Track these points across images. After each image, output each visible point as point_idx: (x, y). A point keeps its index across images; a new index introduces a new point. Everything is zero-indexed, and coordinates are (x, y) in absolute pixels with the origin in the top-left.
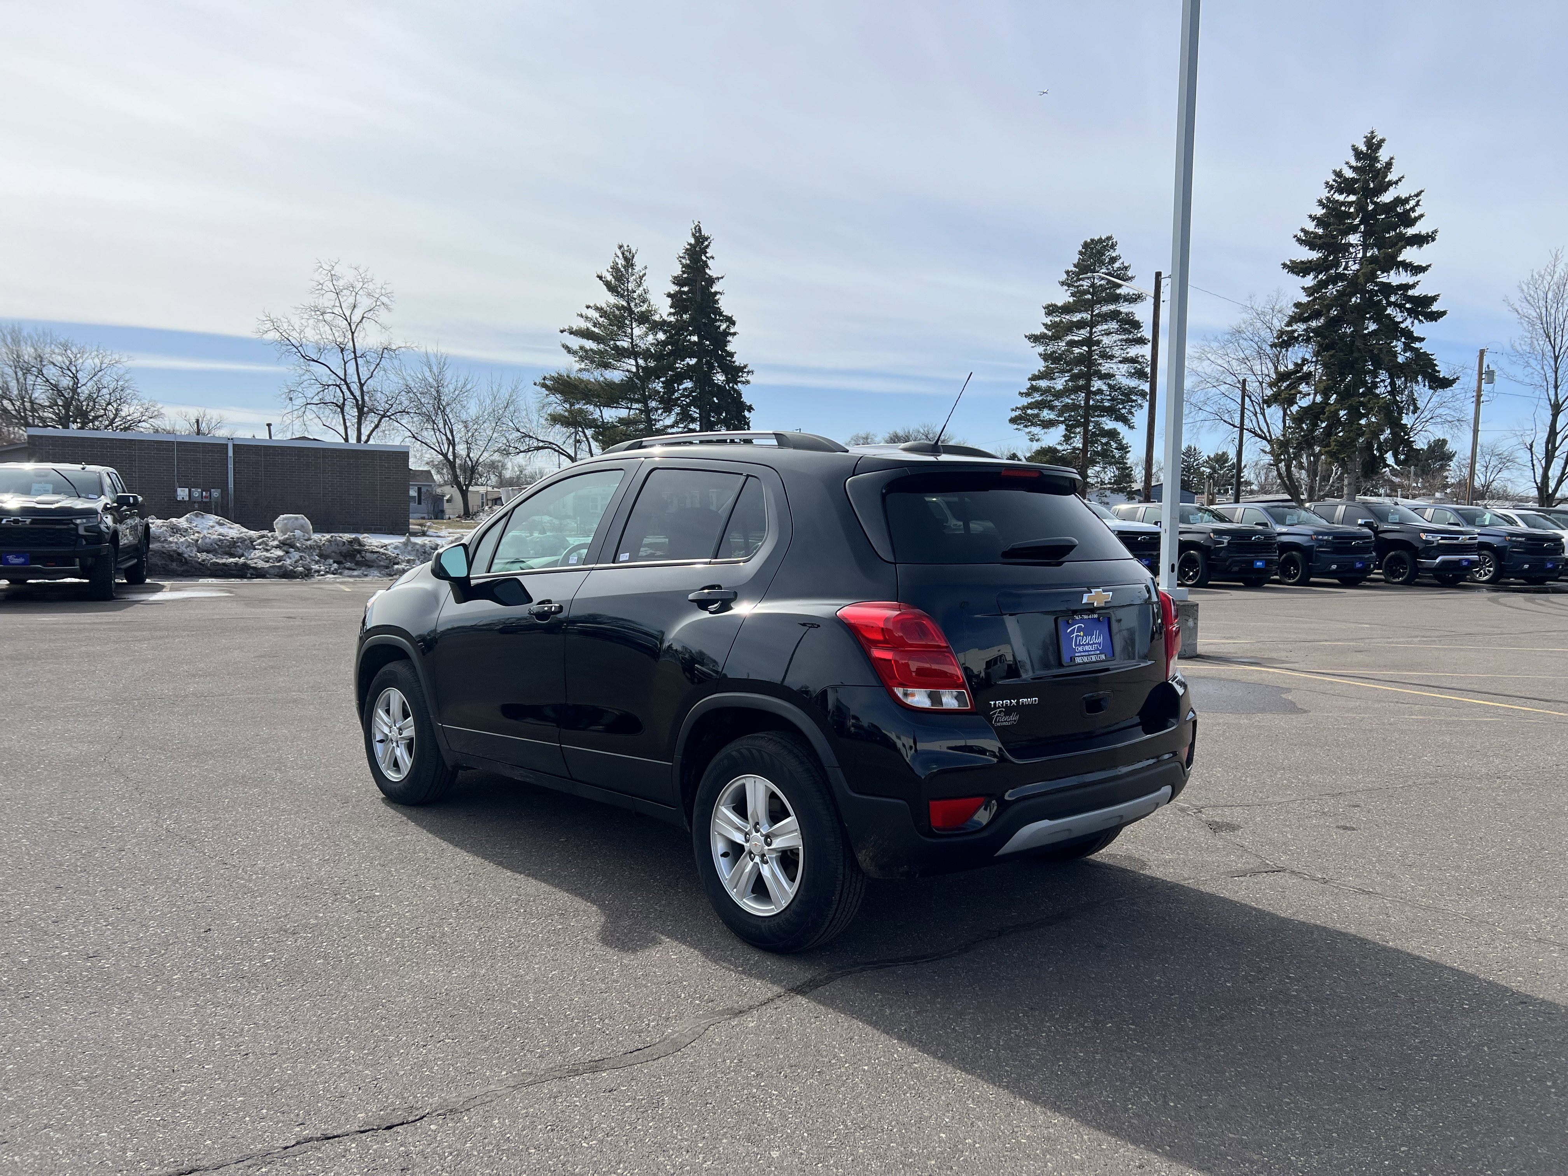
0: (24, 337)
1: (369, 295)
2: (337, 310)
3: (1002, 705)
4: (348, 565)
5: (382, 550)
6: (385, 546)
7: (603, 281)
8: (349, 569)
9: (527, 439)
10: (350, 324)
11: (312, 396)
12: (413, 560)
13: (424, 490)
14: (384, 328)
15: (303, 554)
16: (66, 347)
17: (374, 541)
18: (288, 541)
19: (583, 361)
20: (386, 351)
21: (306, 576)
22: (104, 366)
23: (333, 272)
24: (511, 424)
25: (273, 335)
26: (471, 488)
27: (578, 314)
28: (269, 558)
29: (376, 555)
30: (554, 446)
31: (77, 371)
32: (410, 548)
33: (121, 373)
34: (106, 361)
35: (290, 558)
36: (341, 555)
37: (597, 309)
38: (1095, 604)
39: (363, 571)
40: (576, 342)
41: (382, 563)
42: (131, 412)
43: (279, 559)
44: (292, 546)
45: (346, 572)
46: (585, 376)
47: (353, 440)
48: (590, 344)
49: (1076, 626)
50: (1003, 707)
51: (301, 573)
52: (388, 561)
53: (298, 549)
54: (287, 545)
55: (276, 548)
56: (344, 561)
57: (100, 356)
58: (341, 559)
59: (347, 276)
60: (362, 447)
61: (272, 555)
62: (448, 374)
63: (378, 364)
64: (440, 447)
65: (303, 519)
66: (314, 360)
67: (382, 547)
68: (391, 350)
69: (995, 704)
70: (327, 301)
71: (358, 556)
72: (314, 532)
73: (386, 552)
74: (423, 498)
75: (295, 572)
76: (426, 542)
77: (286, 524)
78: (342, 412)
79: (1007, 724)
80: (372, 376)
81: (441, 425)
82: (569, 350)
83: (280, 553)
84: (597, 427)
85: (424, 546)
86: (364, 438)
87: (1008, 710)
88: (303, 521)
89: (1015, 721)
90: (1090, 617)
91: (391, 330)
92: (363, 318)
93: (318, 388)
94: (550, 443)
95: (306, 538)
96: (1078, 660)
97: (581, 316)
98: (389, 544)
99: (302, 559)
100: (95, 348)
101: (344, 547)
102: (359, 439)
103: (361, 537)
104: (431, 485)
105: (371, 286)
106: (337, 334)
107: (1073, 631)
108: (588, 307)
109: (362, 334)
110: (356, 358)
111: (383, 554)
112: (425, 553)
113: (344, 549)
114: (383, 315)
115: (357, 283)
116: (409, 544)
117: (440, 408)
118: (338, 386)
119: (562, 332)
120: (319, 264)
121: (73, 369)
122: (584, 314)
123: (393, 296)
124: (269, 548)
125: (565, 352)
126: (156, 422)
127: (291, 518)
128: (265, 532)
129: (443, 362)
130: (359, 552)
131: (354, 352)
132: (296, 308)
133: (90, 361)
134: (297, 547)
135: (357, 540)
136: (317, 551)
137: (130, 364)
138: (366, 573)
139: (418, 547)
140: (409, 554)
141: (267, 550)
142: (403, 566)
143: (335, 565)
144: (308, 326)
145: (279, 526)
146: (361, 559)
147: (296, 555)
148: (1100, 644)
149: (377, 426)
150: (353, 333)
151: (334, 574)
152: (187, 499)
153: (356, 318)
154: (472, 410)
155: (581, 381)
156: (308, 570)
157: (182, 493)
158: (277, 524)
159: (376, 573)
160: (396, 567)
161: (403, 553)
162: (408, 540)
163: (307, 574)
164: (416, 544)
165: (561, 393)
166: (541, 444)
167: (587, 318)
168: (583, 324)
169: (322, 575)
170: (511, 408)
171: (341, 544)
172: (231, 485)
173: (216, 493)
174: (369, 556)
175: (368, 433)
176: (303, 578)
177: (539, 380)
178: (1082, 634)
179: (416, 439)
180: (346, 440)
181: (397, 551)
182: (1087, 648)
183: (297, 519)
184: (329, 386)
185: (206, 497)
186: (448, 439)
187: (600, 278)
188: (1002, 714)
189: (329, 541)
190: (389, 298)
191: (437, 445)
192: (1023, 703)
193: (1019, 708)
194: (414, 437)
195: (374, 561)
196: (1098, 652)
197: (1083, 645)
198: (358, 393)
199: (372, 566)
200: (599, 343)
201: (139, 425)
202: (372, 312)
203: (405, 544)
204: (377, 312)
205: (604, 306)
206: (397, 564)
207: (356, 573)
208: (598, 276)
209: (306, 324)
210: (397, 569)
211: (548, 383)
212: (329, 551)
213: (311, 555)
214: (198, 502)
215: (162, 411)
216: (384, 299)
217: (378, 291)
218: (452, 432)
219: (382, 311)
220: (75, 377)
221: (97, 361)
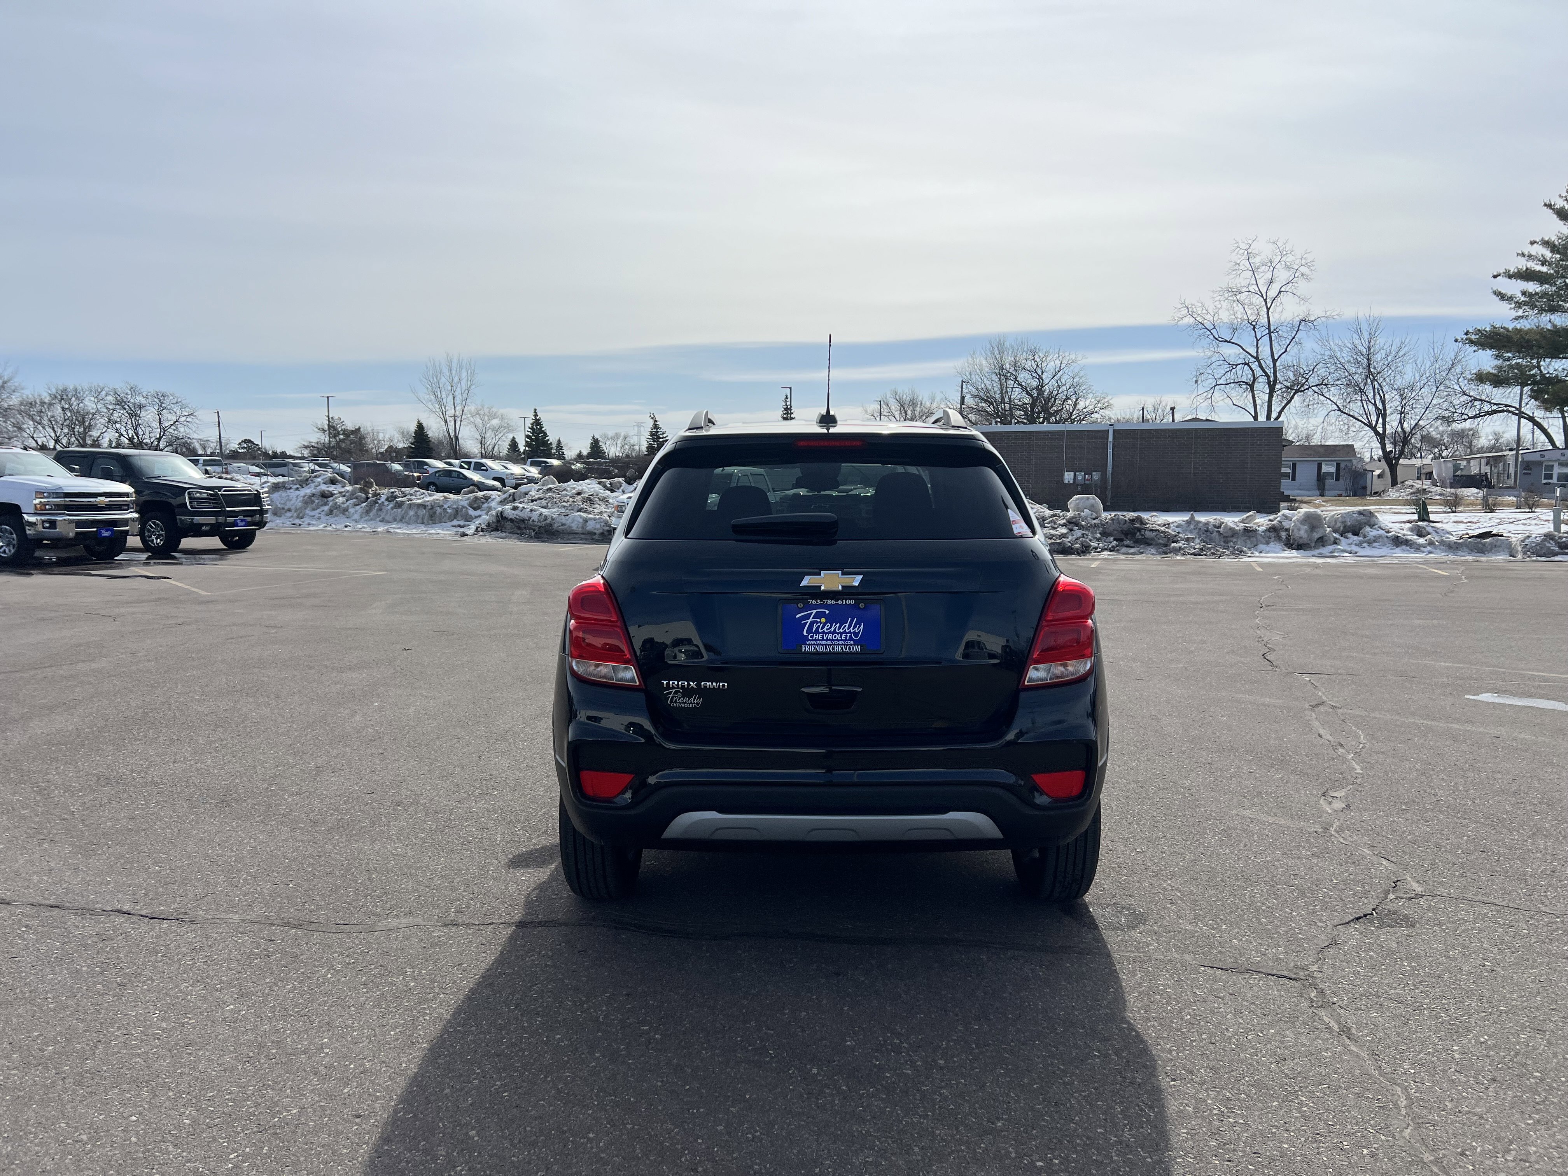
0: (1006, 348)
1: (1288, 267)
2: (1253, 288)
3: (678, 685)
4: (1127, 542)
5: (1163, 529)
6: (1167, 525)
7: (1553, 210)
8: (1127, 546)
9: (1476, 403)
10: (1265, 300)
11: (1219, 376)
12: (1193, 538)
13: (1342, 465)
14: (1303, 299)
15: (1086, 532)
16: (1034, 353)
17: (1158, 520)
18: (1074, 520)
19: (1520, 307)
20: (1303, 323)
21: (1083, 552)
22: (1063, 366)
23: (1250, 251)
24: (1457, 387)
25: (1189, 320)
26: (1401, 461)
27: (1518, 254)
28: (1053, 535)
29: (1154, 534)
30: (1511, 409)
31: (1042, 373)
32: (1192, 526)
33: (1076, 370)
34: (1065, 362)
35: (1073, 535)
36: (1123, 533)
37: (1546, 243)
38: (822, 588)
39: (1141, 549)
40: (1516, 288)
41: (1161, 541)
42: (1087, 405)
43: (1063, 536)
44: (1077, 524)
45: (1124, 550)
46: (1525, 325)
47: (1262, 418)
48: (1533, 287)
49: (815, 611)
50: (678, 688)
51: (1077, 549)
52: (1166, 539)
53: (1081, 527)
54: (1072, 523)
55: (1063, 526)
56: (1125, 539)
57: (1061, 357)
58: (1123, 537)
59: (1263, 250)
60: (1270, 425)
61: (1057, 533)
62: (1381, 341)
63: (1294, 338)
64: (1368, 418)
65: (1094, 498)
66: (1226, 341)
67: (1165, 525)
68: (1309, 321)
69: (668, 684)
70: (1243, 280)
71: (1138, 533)
72: (1105, 510)
73: (1167, 530)
74: (1341, 474)
75: (1072, 549)
76: (1211, 520)
77: (1078, 504)
78: (1252, 391)
79: (687, 705)
80: (1286, 351)
81: (1371, 395)
82: (1502, 296)
83: (1064, 530)
84: (1534, 383)
85: (1207, 524)
86: (1274, 415)
87: (687, 692)
88: (1094, 501)
89: (698, 704)
90: (840, 602)
91: (1309, 301)
92: (1280, 292)
93: (1226, 367)
94: (1506, 406)
95: (1094, 517)
96: (806, 648)
97: (1523, 255)
98: (1173, 523)
99: (1084, 537)
100: (1057, 350)
101: (1125, 526)
102: (1269, 417)
103: (1145, 516)
104: (1351, 460)
105: (1289, 259)
106: (1249, 312)
107: (807, 617)
108: (1532, 243)
109: (1279, 309)
110: (1270, 333)
111: (1163, 532)
112: (1207, 531)
113: (1125, 527)
114: (1302, 286)
115: (1274, 257)
116: (1192, 522)
117: (1370, 375)
118: (1248, 364)
119: (1495, 277)
120: (1236, 245)
121: (1040, 372)
122: (1526, 253)
123: (1313, 265)
124: (1056, 526)
125: (1497, 299)
126: (1107, 413)
127: (1083, 498)
128: (1058, 512)
129: (1375, 326)
130: (1139, 530)
131: (1269, 328)
132: (1213, 291)
133: (1052, 363)
134: (1082, 526)
135: (1139, 519)
136: (1101, 529)
137: (1084, 361)
138: (1142, 550)
139: (1200, 525)
140: (1191, 532)
141: (1054, 528)
142: (1180, 545)
143: (1115, 542)
144: (1221, 307)
145: (1072, 505)
146: (1140, 537)
147: (1078, 533)
148: (856, 635)
149: (1289, 402)
150: (1268, 309)
151: (1111, 551)
152: (1071, 482)
153: (1272, 293)
154: (1408, 375)
155: (1518, 331)
156: (1086, 547)
157: (1068, 477)
158: (1070, 503)
159: (1153, 551)
160: (1173, 545)
161: (1184, 532)
162: (1192, 518)
163: (1085, 550)
164: (1200, 522)
165: (1491, 347)
166: (1494, 407)
167: (1530, 256)
168: (1522, 264)
169: (1100, 552)
170: (1458, 370)
171: (1122, 523)
172: (1110, 469)
173: (1096, 476)
174: (1148, 534)
175: (1279, 409)
176: (1078, 554)
177: (1461, 336)
178: (823, 620)
179: (1342, 412)
180: (1255, 418)
181: (1178, 530)
182: (830, 636)
183: (1088, 499)
184: (1237, 365)
185: (1088, 480)
186: (1377, 408)
187: (1549, 206)
188: (680, 695)
189: (1112, 519)
190: (1309, 267)
191: (1365, 416)
192: (705, 687)
193: (699, 691)
194: (1340, 410)
195: (1153, 539)
196: (852, 643)
197: (823, 632)
198: (1270, 372)
199: (1151, 544)
200: (1542, 284)
201: (1092, 416)
202: (1290, 285)
203: (1188, 523)
204: (1296, 285)
205: (1554, 238)
206: (1176, 542)
207: (1132, 550)
208: (1545, 205)
209: (1219, 306)
210: (1174, 547)
211: (1473, 337)
212: (1111, 529)
213: (1094, 533)
214: (1081, 485)
215: (1111, 402)
216: (1303, 269)
217: (1297, 262)
218: (1383, 402)
219: (1302, 284)
220: (1040, 378)
221: (1058, 362)
